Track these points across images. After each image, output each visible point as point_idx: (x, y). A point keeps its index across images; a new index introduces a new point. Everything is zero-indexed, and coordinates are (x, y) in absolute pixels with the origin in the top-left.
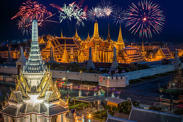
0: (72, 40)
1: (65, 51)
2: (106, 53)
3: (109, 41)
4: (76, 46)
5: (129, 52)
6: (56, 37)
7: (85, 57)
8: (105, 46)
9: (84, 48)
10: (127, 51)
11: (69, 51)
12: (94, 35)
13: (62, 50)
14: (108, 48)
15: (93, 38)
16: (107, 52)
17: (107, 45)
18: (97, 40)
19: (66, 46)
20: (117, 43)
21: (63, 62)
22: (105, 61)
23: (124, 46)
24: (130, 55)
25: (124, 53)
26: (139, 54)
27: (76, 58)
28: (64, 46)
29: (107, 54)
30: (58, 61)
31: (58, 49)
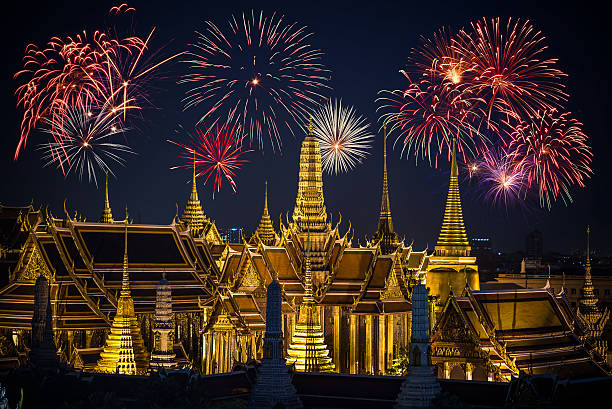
0: (168, 239)
1: (125, 307)
2: (369, 319)
3: (387, 248)
4: (189, 277)
5: (507, 317)
6: (74, 222)
7: (242, 340)
8: (363, 280)
9: (235, 289)
10: (491, 308)
11: (144, 302)
12: (297, 211)
13: (104, 301)
14: (382, 287)
15: (294, 228)
16: (375, 310)
17: (374, 272)
18: (317, 238)
19: (132, 277)
20: (436, 262)
21: (111, 370)
22: (362, 365)
23: (477, 276)
24: (513, 332)
25: (475, 316)
26: (564, 327)
27: (189, 347)
28: (119, 276)
29: (376, 323)
30: (78, 364)
31: (82, 290)
